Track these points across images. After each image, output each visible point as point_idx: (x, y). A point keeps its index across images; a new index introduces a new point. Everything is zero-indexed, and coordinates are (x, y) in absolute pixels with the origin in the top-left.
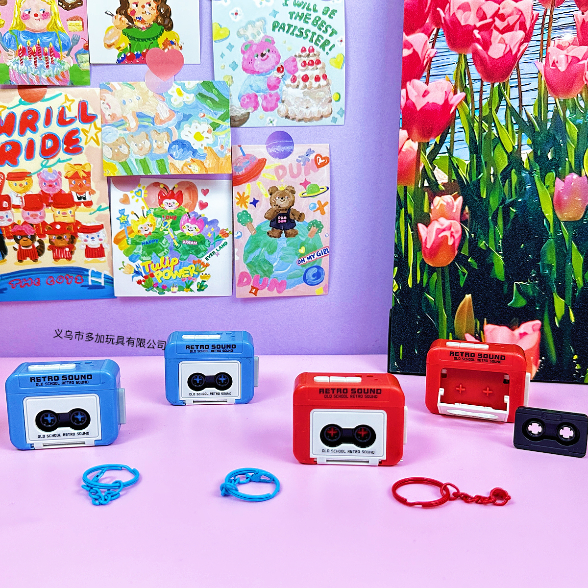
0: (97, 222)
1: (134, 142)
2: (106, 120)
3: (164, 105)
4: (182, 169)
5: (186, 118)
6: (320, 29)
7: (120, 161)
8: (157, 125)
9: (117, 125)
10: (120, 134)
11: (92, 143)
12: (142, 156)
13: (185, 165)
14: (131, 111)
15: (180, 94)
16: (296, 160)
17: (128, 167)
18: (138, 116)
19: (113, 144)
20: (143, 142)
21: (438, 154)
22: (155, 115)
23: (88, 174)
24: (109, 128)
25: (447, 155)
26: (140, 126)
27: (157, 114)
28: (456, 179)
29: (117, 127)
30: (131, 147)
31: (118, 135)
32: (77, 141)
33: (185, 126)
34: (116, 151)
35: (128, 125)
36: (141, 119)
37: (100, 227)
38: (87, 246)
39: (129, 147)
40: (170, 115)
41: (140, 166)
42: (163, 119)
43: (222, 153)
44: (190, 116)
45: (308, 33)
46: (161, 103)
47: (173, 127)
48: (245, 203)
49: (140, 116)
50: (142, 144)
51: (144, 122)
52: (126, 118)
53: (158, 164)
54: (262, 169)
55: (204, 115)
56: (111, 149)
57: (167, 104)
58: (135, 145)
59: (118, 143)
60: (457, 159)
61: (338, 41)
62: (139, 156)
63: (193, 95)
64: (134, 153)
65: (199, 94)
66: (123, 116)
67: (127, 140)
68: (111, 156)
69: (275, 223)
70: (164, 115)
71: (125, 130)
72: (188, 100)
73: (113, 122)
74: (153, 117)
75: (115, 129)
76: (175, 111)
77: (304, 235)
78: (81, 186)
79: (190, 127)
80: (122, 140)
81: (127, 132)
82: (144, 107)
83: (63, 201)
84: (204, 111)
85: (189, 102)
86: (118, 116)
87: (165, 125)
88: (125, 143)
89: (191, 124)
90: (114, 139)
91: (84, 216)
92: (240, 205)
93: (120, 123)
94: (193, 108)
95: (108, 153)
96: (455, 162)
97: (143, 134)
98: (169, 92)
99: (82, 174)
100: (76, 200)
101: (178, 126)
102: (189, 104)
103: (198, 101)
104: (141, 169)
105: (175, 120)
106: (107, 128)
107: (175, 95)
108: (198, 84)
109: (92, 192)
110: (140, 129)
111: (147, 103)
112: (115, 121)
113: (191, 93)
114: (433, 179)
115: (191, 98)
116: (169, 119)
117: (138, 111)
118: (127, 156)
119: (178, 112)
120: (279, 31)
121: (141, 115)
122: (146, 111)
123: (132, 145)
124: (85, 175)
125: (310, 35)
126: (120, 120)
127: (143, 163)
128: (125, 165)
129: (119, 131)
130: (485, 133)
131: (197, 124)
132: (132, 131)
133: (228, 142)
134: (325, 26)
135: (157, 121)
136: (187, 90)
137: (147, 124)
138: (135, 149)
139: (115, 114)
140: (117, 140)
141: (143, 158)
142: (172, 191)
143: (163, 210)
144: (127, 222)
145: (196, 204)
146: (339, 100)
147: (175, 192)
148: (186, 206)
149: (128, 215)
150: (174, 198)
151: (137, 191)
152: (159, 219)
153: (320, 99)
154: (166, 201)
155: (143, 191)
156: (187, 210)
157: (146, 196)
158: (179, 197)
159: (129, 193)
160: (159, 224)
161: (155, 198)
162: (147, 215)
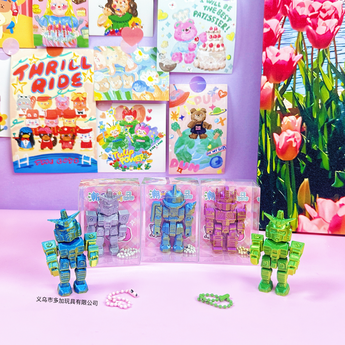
0: (88, 127)
1: (113, 81)
2: (97, 68)
3: (131, 60)
4: (140, 97)
5: (144, 68)
6: (222, 17)
7: (104, 92)
8: (127, 72)
10: (105, 77)
11: (88, 81)
13: (142, 95)
15: (141, 54)
16: (207, 93)
17: (108, 96)
18: (115, 66)
19: (100, 82)
20: (118, 81)
21: (286, 90)
22: (125, 66)
23: (85, 99)
24: (98, 73)
25: (291, 91)
26: (116, 72)
27: (127, 65)
28: (297, 106)
29: (103, 72)
30: (111, 84)
31: (103, 77)
32: (79, 79)
33: (143, 72)
34: (102, 86)
35: (109, 71)
37: (90, 130)
38: (82, 141)
39: (109, 84)
40: (134, 66)
41: (116, 95)
42: (130, 68)
43: (164, 89)
44: (146, 67)
45: (214, 19)
46: (129, 59)
47: (135, 73)
48: (176, 118)
51: (119, 69)
53: (127, 94)
54: (187, 98)
55: (154, 67)
56: (99, 85)
57: (133, 60)
58: (113, 83)
59: (103, 81)
60: (298, 94)
61: (232, 25)
62: (115, 89)
63: (148, 55)
64: (113, 88)
65: (152, 55)
66: (107, 66)
67: (108, 80)
68: (99, 89)
69: (194, 130)
70: (131, 66)
71: (108, 74)
73: (101, 70)
76: (137, 64)
77: (211, 137)
78: (80, 106)
79: (146, 74)
80: (105, 80)
81: (109, 76)
82: (119, 61)
83: (69, 115)
84: (154, 65)
85: (145, 59)
86: (104, 66)
87: (131, 72)
88: (107, 82)
89: (146, 72)
90: (101, 79)
91: (81, 124)
92: (173, 119)
93: (105, 70)
94: (148, 63)
95: (97, 87)
96: (297, 96)
97: (118, 77)
98: (134, 53)
99: (81, 99)
100: (77, 114)
101: (139, 73)
103: (151, 59)
104: (116, 97)
105: (137, 69)
107: (138, 55)
108: (151, 49)
109: (87, 110)
110: (116, 74)
111: (121, 59)
114: (283, 106)
115: (147, 57)
116: (134, 68)
117: (116, 63)
118: (108, 89)
119: (139, 64)
120: (197, 16)
121: (117, 66)
122: (121, 64)
124: (83, 99)
125: (215, 20)
126: (105, 68)
127: (118, 93)
128: (107, 94)
129: (104, 75)
130: (315, 79)
131: (150, 72)
132: (112, 75)
133: (168, 83)
134: (224, 15)
135: (126, 70)
136: (145, 52)
137: (120, 71)
138: (113, 85)
139: (102, 65)
141: (117, 90)
142: (131, 110)
143: (125, 122)
144: (104, 129)
145: (144, 118)
146: (230, 59)
147: (132, 111)
148: (138, 119)
149: (105, 125)
150: (131, 115)
151: (110, 111)
152: (123, 127)
153: (219, 58)
154: (127, 116)
155: (114, 111)
156: (139, 122)
157: (115, 113)
158: (134, 114)
159: (105, 112)
160: (123, 130)
161: (120, 115)
162: (116, 124)
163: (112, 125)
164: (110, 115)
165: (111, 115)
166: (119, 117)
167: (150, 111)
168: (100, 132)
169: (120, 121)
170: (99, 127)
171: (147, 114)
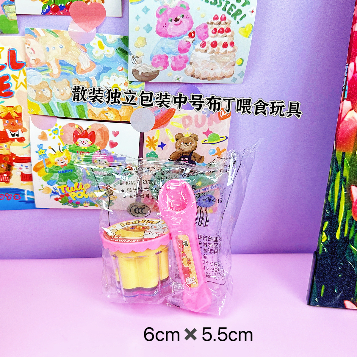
1: (57, 88)
2: (30, 64)
3: (85, 56)
4: (100, 115)
5: (106, 70)
7: (43, 103)
8: (78, 74)
9: (40, 70)
10: (43, 79)
12: (63, 100)
13: (103, 112)
14: (54, 59)
15: (102, 47)
17: (50, 109)
18: (60, 63)
19: (37, 87)
20: (65, 88)
22: (77, 64)
23: (20, 114)
24: (33, 71)
26: (62, 73)
27: (79, 64)
29: (41, 71)
30: (53, 91)
31: (42, 79)
33: (104, 77)
34: (40, 93)
35: (51, 71)
36: (64, 67)
39: (51, 91)
40: (91, 66)
41: (62, 109)
42: (84, 69)
44: (109, 68)
46: (83, 54)
47: (93, 78)
48: (154, 145)
49: (62, 64)
50: (63, 89)
51: (65, 69)
52: (49, 64)
53: (78, 109)
55: (122, 69)
56: (35, 91)
57: (89, 55)
58: (57, 90)
59: (41, 86)
61: (249, 11)
62: (61, 100)
63: (113, 49)
64: (57, 98)
65: (119, 48)
66: (46, 62)
67: (49, 85)
68: (35, 97)
70: (85, 65)
71: (48, 75)
72: (108, 53)
73: (37, 67)
74: (75, 66)
75: (39, 73)
76: (95, 63)
78: (14, 125)
79: (109, 79)
80: (45, 85)
81: (50, 78)
82: (66, 55)
84: (123, 65)
85: (109, 55)
86: (41, 61)
87: (85, 75)
88: (48, 87)
89: (110, 76)
90: (37, 83)
92: (149, 147)
93: (43, 68)
94: (113, 62)
95: (33, 95)
97: (65, 81)
98: (91, 44)
99: (14, 115)
101: (98, 77)
102: (109, 57)
103: (118, 55)
104: (63, 112)
105: (95, 71)
106: (31, 72)
107: (97, 47)
108: (118, 39)
109: (24, 130)
110: (62, 75)
111: (70, 52)
112: (38, 66)
113: (111, 47)
115: (111, 52)
116: (90, 69)
117: (61, 59)
118: (49, 99)
119: (98, 64)
121: (64, 63)
122: (69, 60)
123: (55, 90)
126: (43, 65)
127: (64, 107)
128: (47, 107)
129: (42, 75)
131: (116, 77)
132: (55, 77)
135: (78, 71)
136: (109, 44)
137: (68, 72)
138: (58, 94)
139: (40, 60)
140: (41, 84)
141: (64, 102)
142: (86, 131)
143: (78, 146)
144: (45, 155)
145: (107, 143)
146: (241, 65)
147: (89, 132)
148: (98, 144)
149: (46, 150)
150: (87, 138)
151: (54, 130)
152: (74, 154)
153: (224, 63)
154: (80, 139)
155: (60, 130)
156: (99, 148)
157: (63, 134)
158: (92, 136)
159: (46, 131)
160: (74, 158)
161: (70, 137)
162: (63, 150)
163: (57, 149)
164: (53, 135)
165: (56, 136)
166: (69, 140)
167: (116, 134)
168: (39, 160)
169: (70, 146)
170: (37, 152)
171: (112, 138)
